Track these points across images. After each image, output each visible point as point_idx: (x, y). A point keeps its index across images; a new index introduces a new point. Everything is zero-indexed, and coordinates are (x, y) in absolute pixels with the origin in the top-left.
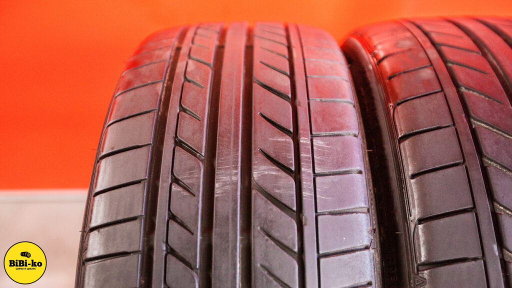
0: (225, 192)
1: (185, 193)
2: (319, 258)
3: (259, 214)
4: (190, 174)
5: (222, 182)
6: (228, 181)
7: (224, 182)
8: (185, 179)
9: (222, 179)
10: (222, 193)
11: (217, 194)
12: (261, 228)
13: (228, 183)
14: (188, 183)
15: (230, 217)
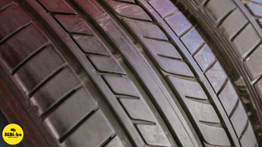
0: (109, 27)
1: (86, 37)
2: (180, 39)
3: (137, 30)
4: (78, 26)
5: (102, 22)
6: (105, 20)
7: (104, 21)
8: (78, 30)
9: (101, 21)
10: (108, 28)
11: (105, 29)
12: (143, 36)
13: (106, 21)
14: (82, 31)
15: (123, 38)
